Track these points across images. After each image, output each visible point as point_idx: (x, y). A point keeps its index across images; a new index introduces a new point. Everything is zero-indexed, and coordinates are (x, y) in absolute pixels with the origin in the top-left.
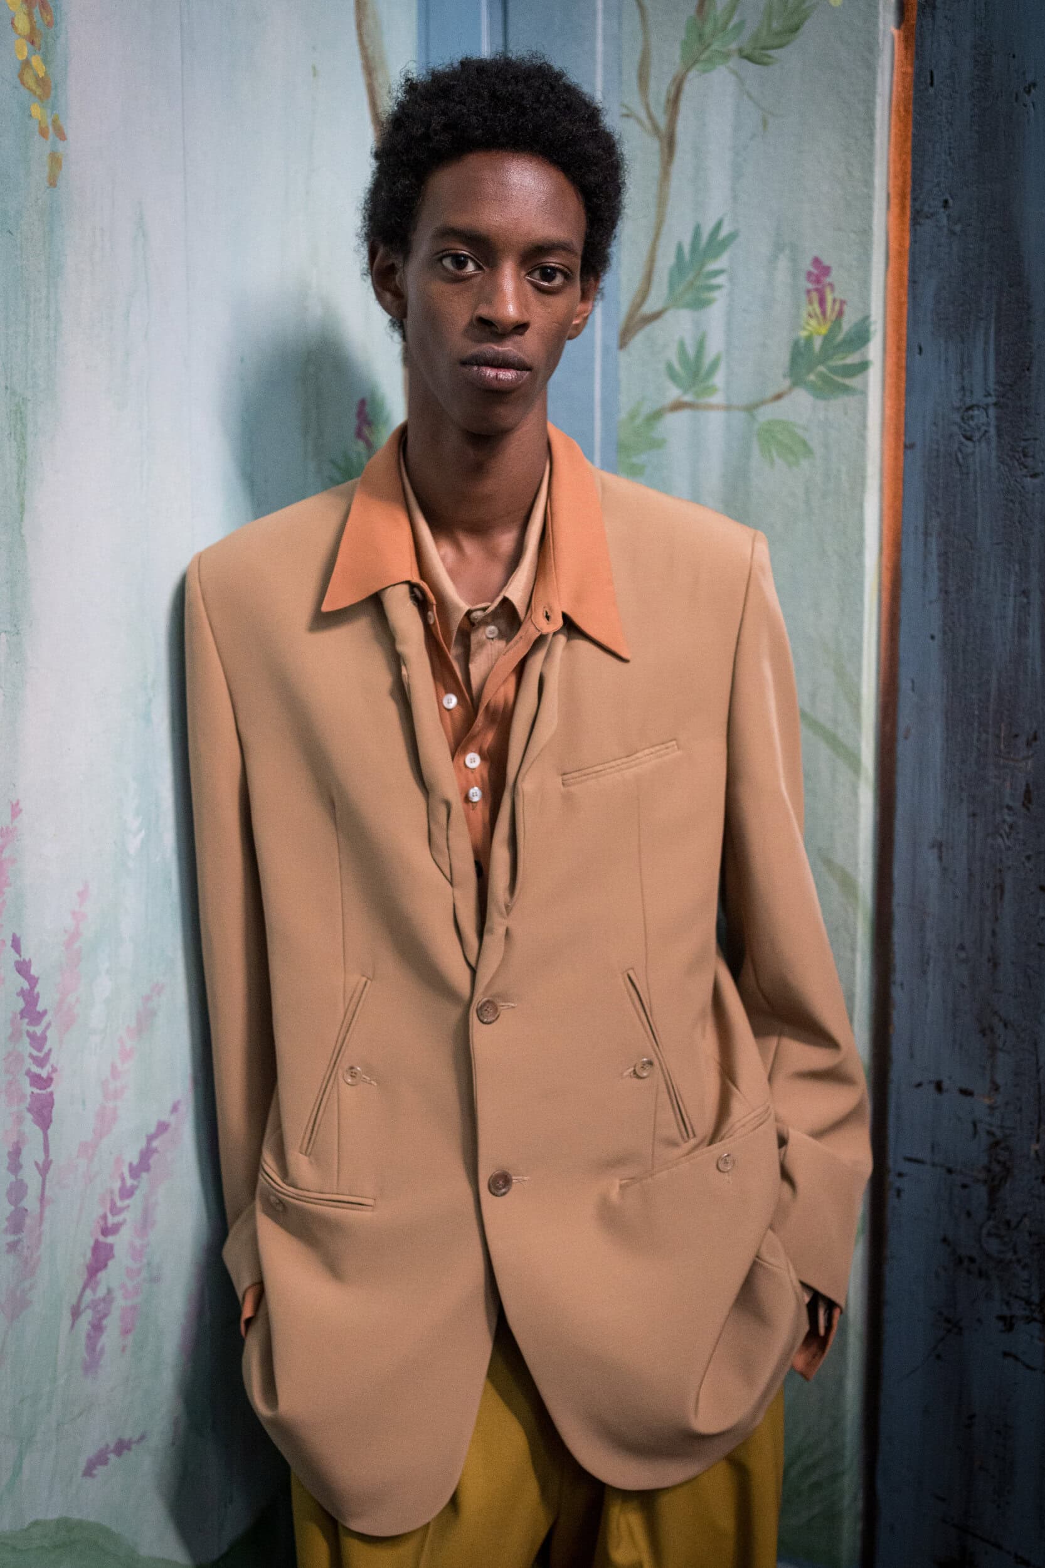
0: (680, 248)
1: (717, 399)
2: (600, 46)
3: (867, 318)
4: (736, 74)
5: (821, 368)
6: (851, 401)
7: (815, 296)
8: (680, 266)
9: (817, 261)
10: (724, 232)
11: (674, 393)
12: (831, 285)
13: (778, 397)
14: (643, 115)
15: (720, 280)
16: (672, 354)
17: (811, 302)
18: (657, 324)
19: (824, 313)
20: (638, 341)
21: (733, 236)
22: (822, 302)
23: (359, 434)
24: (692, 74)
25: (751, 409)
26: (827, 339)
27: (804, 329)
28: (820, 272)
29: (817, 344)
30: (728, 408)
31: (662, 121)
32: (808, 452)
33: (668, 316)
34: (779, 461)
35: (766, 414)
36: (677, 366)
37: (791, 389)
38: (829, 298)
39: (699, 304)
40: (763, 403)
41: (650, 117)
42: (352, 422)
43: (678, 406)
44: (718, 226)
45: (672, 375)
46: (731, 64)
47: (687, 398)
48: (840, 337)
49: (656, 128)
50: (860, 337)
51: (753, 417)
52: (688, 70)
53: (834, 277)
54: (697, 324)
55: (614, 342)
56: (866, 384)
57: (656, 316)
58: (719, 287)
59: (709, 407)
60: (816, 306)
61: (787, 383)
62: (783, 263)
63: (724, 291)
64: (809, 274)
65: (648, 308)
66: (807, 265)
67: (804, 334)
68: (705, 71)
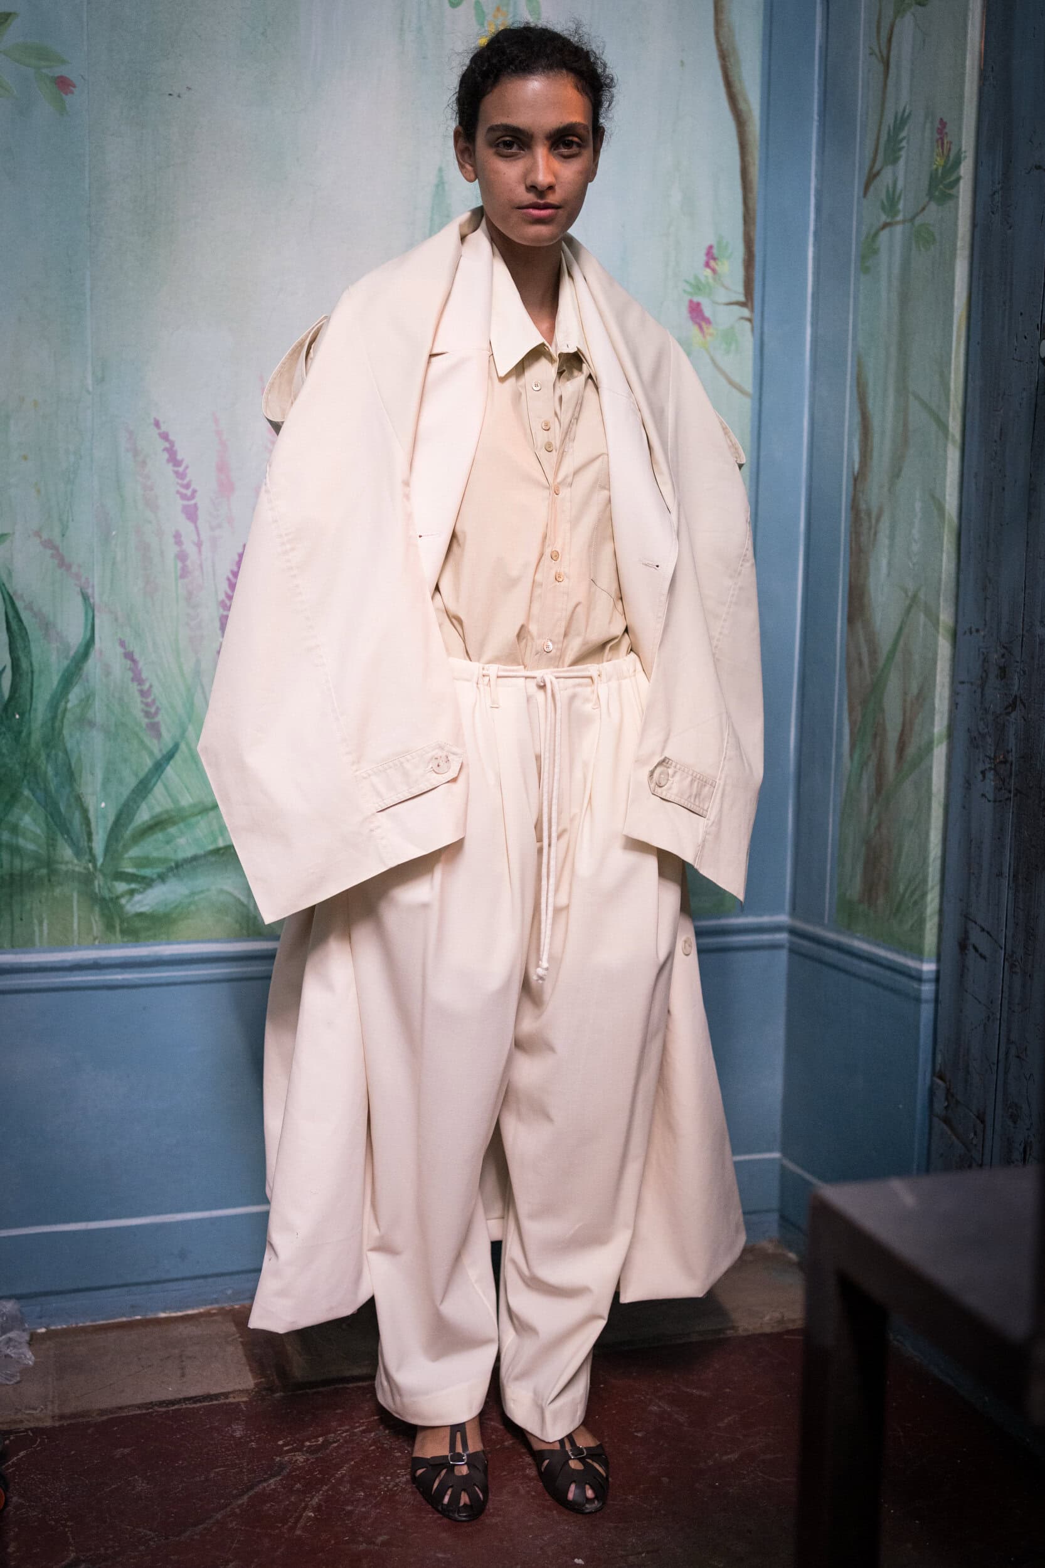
0: (889, 127)
1: (900, 217)
2: (862, 15)
3: (960, 150)
4: (913, 14)
5: (941, 186)
6: (951, 203)
7: (940, 142)
8: (888, 140)
9: (941, 119)
10: (906, 114)
11: (884, 218)
12: (946, 133)
13: (923, 209)
14: (877, 51)
15: (904, 144)
16: (883, 196)
17: (938, 147)
18: (878, 178)
19: (943, 152)
20: (872, 189)
21: (909, 116)
22: (943, 144)
23: (707, 265)
24: (897, 21)
25: (912, 219)
26: (944, 167)
27: (935, 164)
28: (942, 128)
29: (940, 171)
30: (904, 222)
31: (885, 52)
32: (934, 240)
33: (883, 172)
34: (922, 249)
35: (918, 221)
36: (885, 201)
37: (928, 203)
38: (945, 142)
39: (895, 161)
40: (917, 214)
41: (880, 52)
42: (703, 258)
43: (886, 225)
44: (904, 111)
45: (883, 208)
46: (912, 10)
47: (888, 220)
48: (948, 166)
49: (882, 56)
50: (957, 163)
51: (913, 224)
52: (895, 18)
53: (947, 130)
54: (894, 173)
55: (862, 194)
56: (958, 192)
57: (878, 173)
58: (903, 147)
59: (897, 223)
60: (940, 148)
61: (927, 199)
62: (928, 125)
63: (905, 149)
64: (939, 129)
65: (875, 170)
66: (937, 124)
67: (935, 166)
68: (902, 17)
